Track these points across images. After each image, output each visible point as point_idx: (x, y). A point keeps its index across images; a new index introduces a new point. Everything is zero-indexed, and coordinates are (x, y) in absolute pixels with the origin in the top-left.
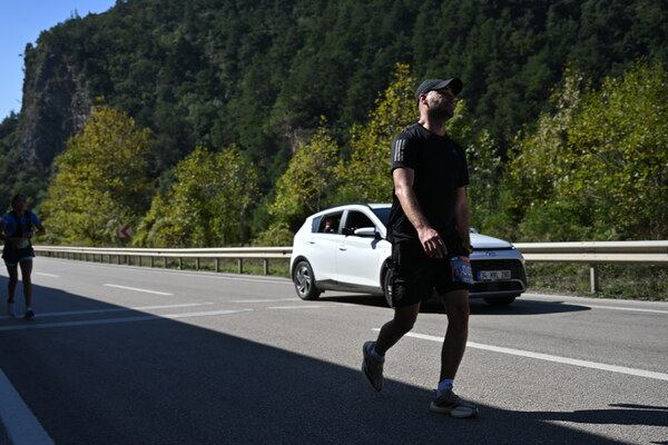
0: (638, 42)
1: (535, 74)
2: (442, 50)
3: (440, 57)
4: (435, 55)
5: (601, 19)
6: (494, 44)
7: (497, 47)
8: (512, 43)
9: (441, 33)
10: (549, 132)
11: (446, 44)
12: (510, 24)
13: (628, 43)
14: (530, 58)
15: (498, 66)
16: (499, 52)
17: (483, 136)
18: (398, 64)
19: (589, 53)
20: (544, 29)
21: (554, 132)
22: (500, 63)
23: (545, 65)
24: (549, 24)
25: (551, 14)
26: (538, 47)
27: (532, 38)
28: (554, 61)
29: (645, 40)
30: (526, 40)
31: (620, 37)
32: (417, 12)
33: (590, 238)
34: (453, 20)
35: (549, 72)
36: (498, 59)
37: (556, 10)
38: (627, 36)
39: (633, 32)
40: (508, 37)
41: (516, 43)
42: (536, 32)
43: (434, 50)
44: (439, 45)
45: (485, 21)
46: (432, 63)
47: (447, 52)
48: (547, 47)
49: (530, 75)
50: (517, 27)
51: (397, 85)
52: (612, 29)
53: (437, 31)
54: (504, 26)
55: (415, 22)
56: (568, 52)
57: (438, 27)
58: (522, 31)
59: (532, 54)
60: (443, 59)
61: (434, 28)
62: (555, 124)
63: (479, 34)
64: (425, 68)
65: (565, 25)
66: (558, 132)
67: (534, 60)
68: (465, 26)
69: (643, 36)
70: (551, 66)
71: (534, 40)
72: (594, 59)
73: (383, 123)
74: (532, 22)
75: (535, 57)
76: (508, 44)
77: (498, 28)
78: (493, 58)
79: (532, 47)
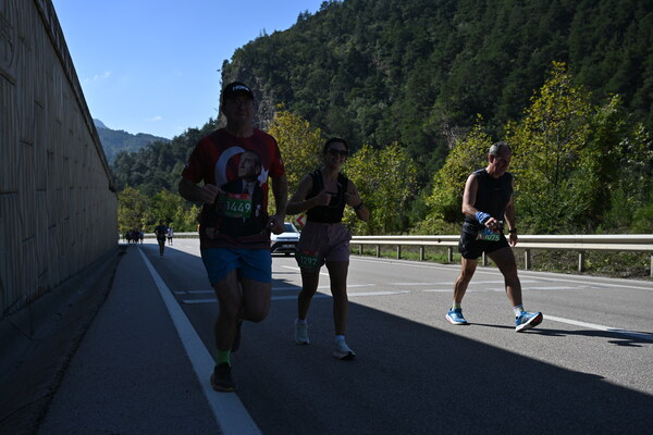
2: (598, 47)
3: (596, 53)
4: (590, 53)
9: (597, 30)
11: (603, 40)
17: (637, 129)
18: (554, 62)
32: (575, 12)
34: (610, 17)
43: (590, 47)
44: (595, 42)
45: (644, 16)
46: (587, 60)
47: (603, 49)
51: (552, 83)
53: (594, 29)
55: (571, 21)
57: (595, 24)
60: (598, 55)
61: (590, 26)
63: (638, 28)
64: (581, 65)
68: (623, 22)
73: (537, 119)
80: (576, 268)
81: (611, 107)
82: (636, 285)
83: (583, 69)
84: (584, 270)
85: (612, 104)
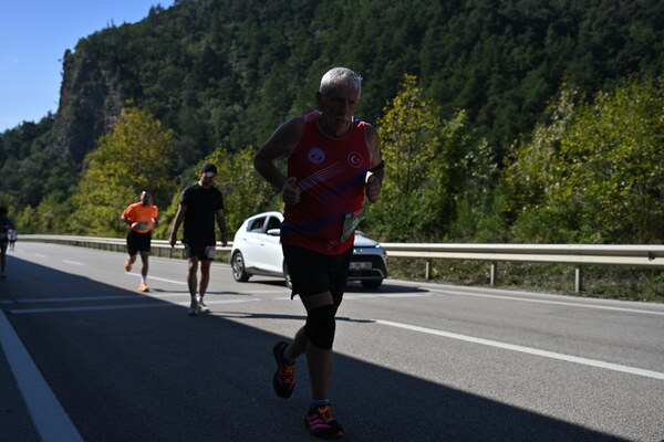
0: (630, 60)
1: (533, 87)
2: (447, 63)
3: (445, 70)
4: (440, 68)
5: (597, 37)
6: (496, 58)
7: (499, 61)
8: (512, 58)
9: (447, 48)
10: (544, 141)
11: (452, 57)
12: (512, 40)
13: (621, 60)
14: (529, 73)
15: (498, 80)
16: (500, 66)
17: (482, 144)
18: (406, 75)
19: (584, 69)
20: (543, 46)
21: (547, 141)
22: (501, 77)
23: (542, 80)
24: (548, 41)
25: (550, 32)
26: (536, 63)
27: (531, 53)
28: (551, 76)
29: (637, 58)
30: (526, 55)
31: (613, 55)
32: (426, 28)
33: (576, 241)
34: (458, 35)
35: (545, 86)
36: (499, 73)
37: (555, 28)
38: (620, 54)
39: (626, 50)
40: (510, 51)
41: (516, 58)
42: (535, 48)
43: (440, 63)
44: (445, 58)
45: (488, 37)
46: (437, 75)
47: (452, 66)
48: (545, 63)
49: (528, 88)
50: (518, 43)
51: (405, 95)
52: (606, 47)
53: (443, 46)
54: (506, 41)
55: (423, 37)
56: (564, 68)
57: (444, 41)
58: (522, 47)
59: (530, 69)
60: (448, 71)
61: (440, 43)
62: (549, 134)
63: (482, 48)
64: (430, 80)
65: (562, 43)
66: (552, 142)
67: (533, 74)
68: (470, 41)
69: (634, 55)
70: (548, 80)
71: (534, 56)
72: (588, 75)
73: (389, 130)
74: (532, 39)
75: (534, 72)
76: (509, 59)
77: (500, 44)
78: (494, 72)
79: (532, 62)
80: (423, 276)
81: (458, 121)
82: (478, 292)
83: (434, 83)
84: (431, 278)
85: (459, 119)
